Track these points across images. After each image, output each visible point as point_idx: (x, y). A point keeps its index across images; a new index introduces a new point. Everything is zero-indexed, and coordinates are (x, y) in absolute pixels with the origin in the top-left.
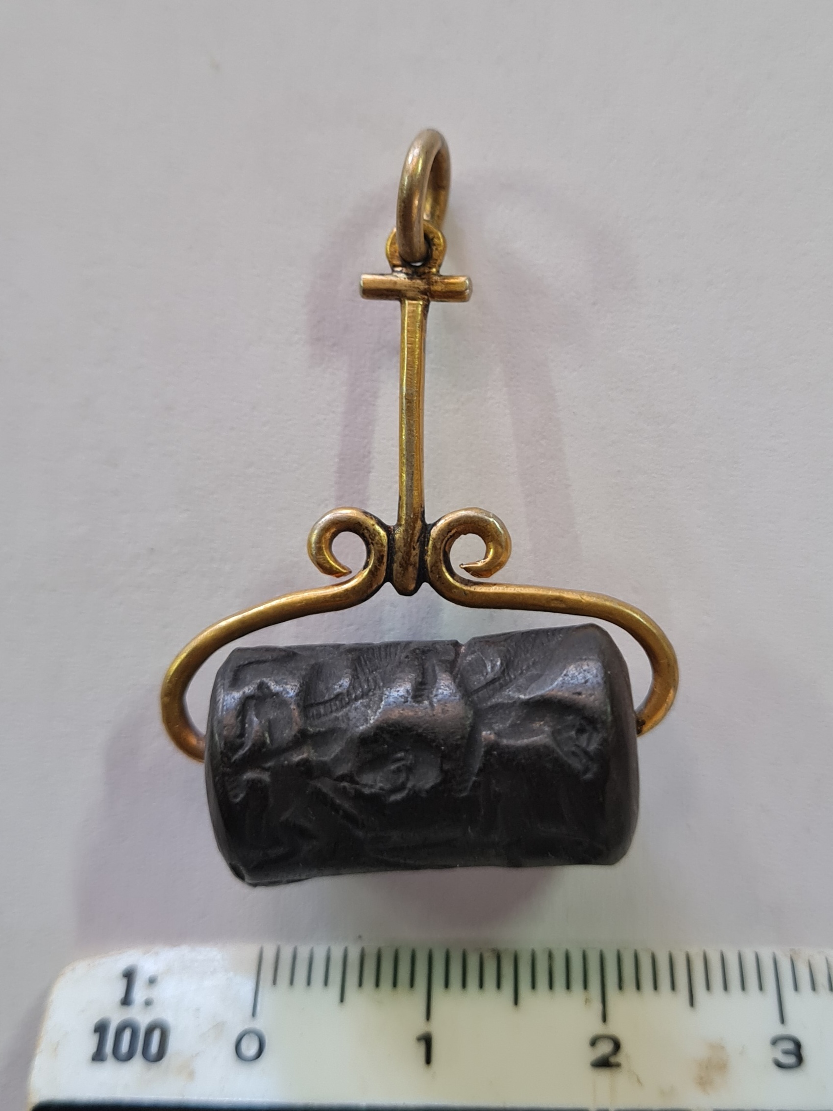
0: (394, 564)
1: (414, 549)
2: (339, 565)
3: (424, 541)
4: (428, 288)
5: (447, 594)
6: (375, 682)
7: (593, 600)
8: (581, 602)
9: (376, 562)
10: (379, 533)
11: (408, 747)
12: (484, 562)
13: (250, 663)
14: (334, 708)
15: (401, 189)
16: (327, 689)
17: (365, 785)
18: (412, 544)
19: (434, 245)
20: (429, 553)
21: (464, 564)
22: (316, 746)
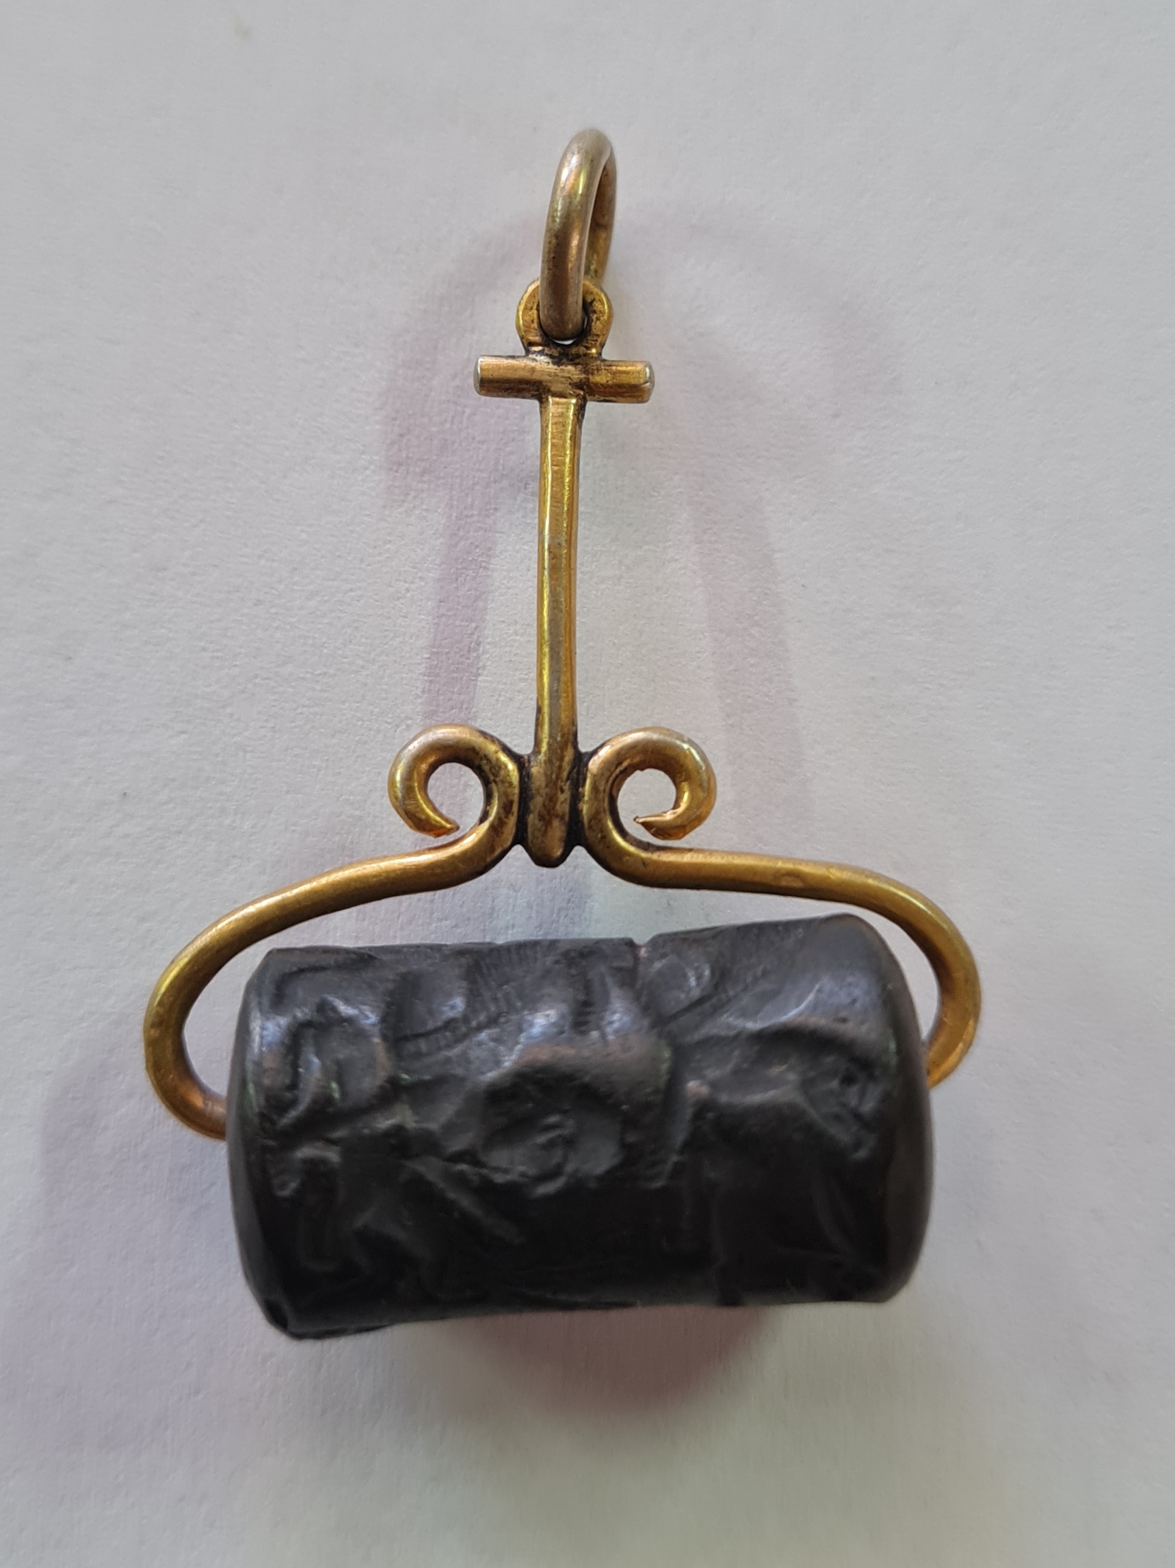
0: (529, 814)
1: (562, 791)
2: (441, 816)
3: (578, 779)
4: (585, 378)
5: (615, 865)
6: (508, 1001)
7: (845, 876)
8: (828, 878)
9: (502, 811)
10: (506, 767)
11: (567, 1107)
12: (675, 813)
13: (302, 971)
14: (443, 1043)
15: (552, 217)
16: (431, 1013)
17: (497, 1169)
18: (559, 783)
19: (595, 312)
20: (586, 798)
21: (640, 816)
22: (416, 1106)
